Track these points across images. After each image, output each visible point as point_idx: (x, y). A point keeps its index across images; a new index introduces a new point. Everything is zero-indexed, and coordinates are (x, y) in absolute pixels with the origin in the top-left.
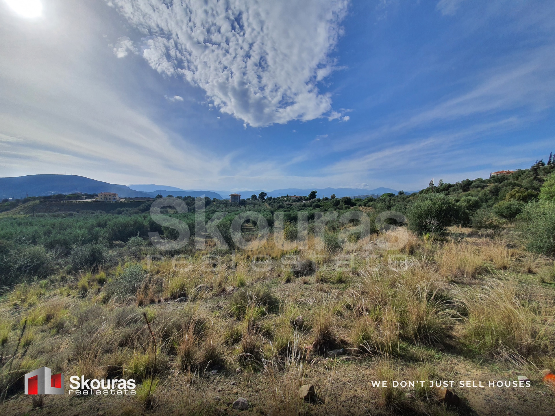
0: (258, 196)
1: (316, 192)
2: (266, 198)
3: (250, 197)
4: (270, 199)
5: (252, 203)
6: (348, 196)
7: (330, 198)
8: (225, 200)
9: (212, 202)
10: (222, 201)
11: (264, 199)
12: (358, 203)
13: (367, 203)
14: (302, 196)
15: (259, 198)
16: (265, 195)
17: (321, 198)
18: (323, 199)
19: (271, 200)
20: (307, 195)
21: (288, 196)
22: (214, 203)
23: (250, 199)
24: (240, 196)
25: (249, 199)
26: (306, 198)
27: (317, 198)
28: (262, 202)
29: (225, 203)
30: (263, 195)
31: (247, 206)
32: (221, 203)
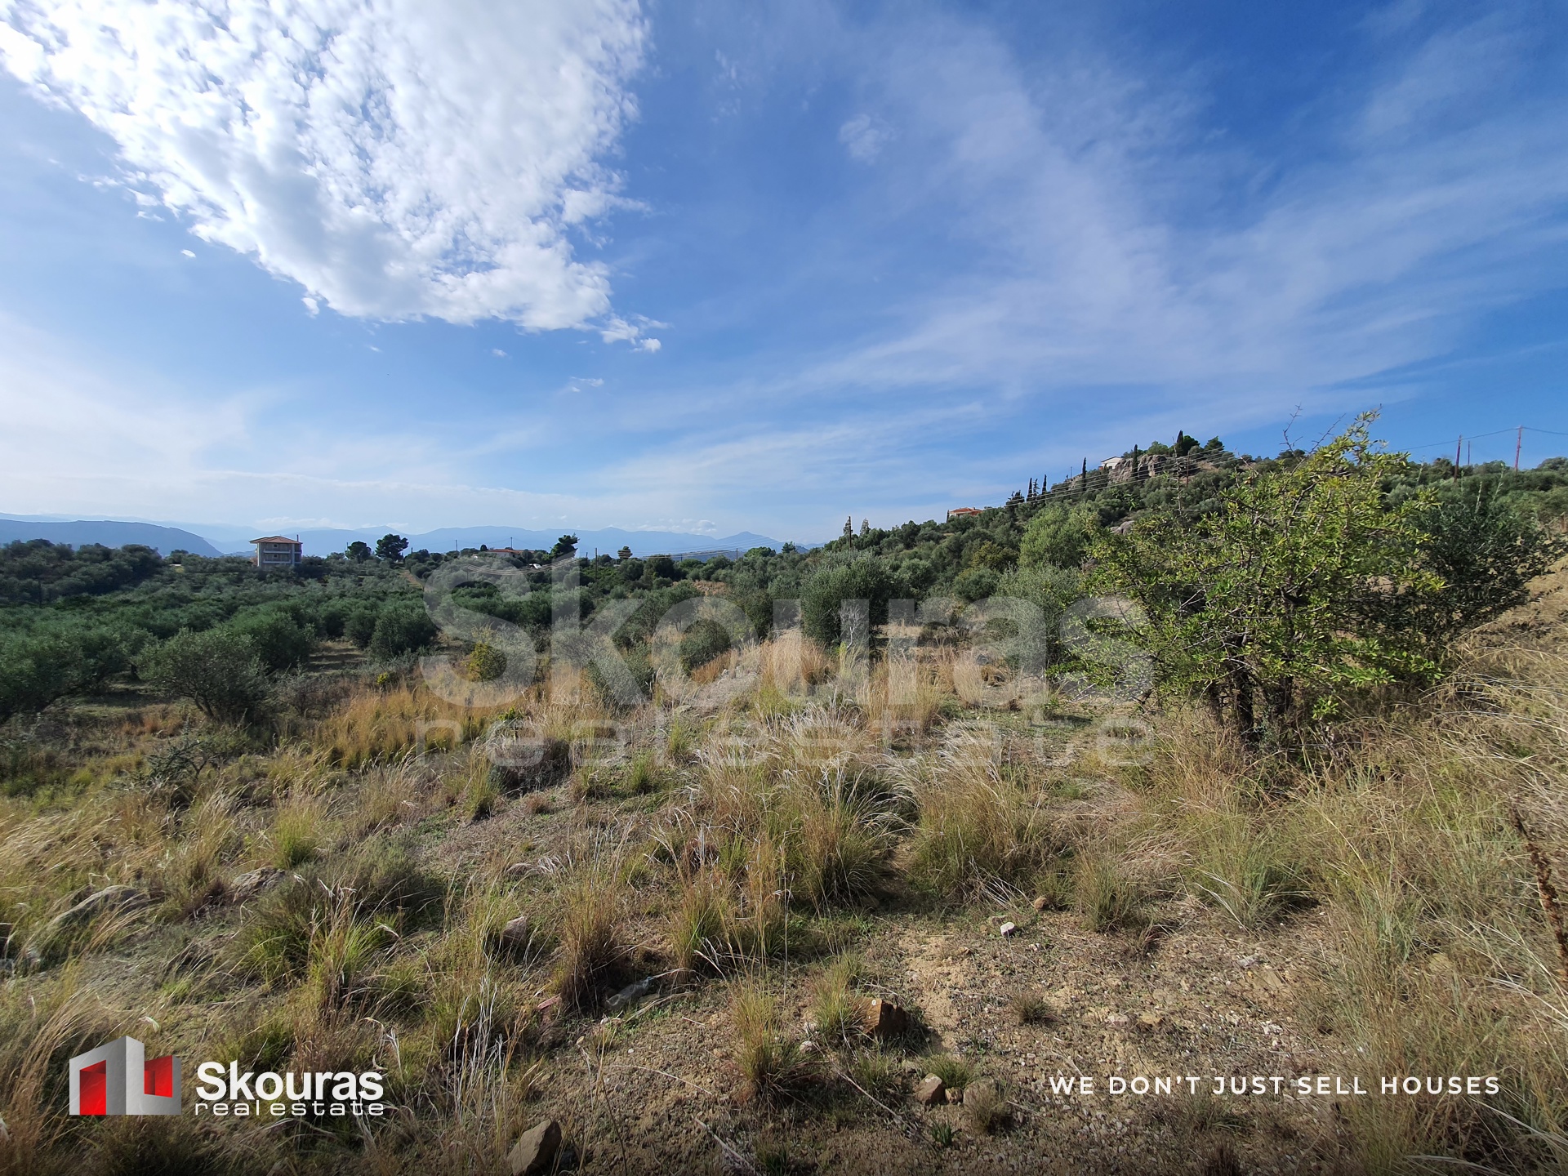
0: (373, 547)
1: (575, 541)
2: (405, 553)
3: (342, 548)
4: (422, 556)
5: (350, 571)
6: (665, 553)
7: (616, 556)
8: (230, 560)
9: (165, 564)
10: (216, 562)
11: (400, 558)
12: (692, 573)
13: (712, 573)
14: (532, 549)
15: (379, 552)
16: (404, 543)
17: (591, 557)
18: (597, 560)
19: (424, 562)
20: (549, 547)
21: (484, 548)
22: (179, 568)
23: (341, 555)
24: (298, 546)
25: (337, 557)
26: (545, 557)
27: (578, 555)
28: (392, 566)
29: (231, 570)
30: (392, 545)
31: (331, 580)
32: (214, 571)
